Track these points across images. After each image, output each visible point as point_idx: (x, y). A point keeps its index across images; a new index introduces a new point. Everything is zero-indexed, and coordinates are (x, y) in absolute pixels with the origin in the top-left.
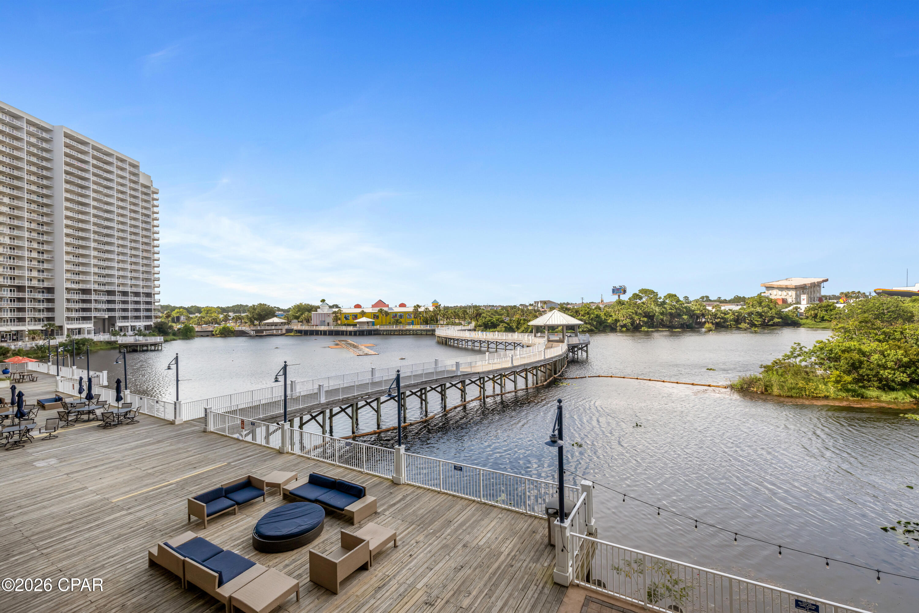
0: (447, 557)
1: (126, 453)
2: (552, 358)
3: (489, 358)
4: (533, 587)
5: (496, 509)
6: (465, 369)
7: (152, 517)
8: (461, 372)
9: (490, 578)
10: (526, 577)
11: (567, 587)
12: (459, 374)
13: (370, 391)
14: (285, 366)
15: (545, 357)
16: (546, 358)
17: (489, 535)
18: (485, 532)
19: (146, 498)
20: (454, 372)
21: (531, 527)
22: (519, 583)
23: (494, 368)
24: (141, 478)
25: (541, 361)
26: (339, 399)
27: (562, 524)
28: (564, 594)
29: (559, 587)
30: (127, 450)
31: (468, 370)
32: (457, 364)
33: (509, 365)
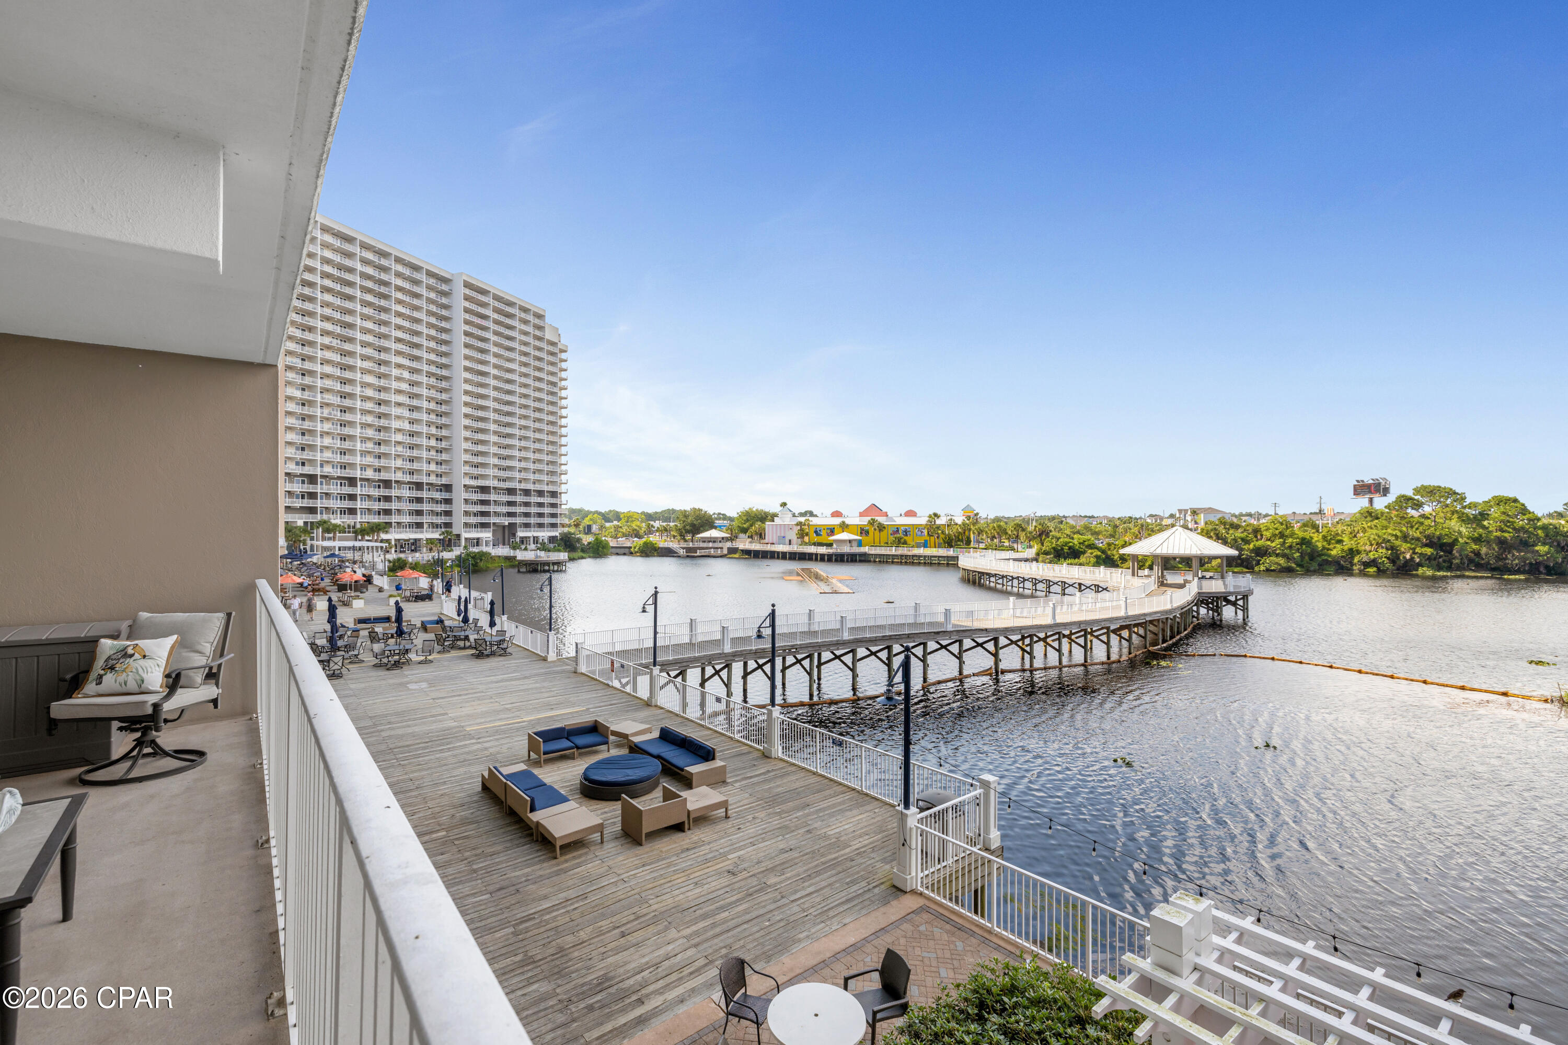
0: (780, 838)
1: (491, 686)
3: (1014, 605)
4: (863, 884)
5: (876, 803)
6: (959, 621)
7: (498, 749)
8: (954, 626)
9: (816, 866)
11: (906, 892)
12: (950, 628)
13: (799, 643)
14: (656, 593)
15: (1126, 612)
16: (1130, 613)
17: (846, 827)
18: (843, 823)
19: (497, 731)
20: (941, 624)
22: (849, 877)
23: (1016, 625)
24: (498, 712)
25: (1117, 619)
26: (751, 650)
27: (904, 811)
28: (896, 898)
29: (895, 889)
30: (492, 682)
31: (967, 623)
32: (947, 613)
33: (1048, 621)
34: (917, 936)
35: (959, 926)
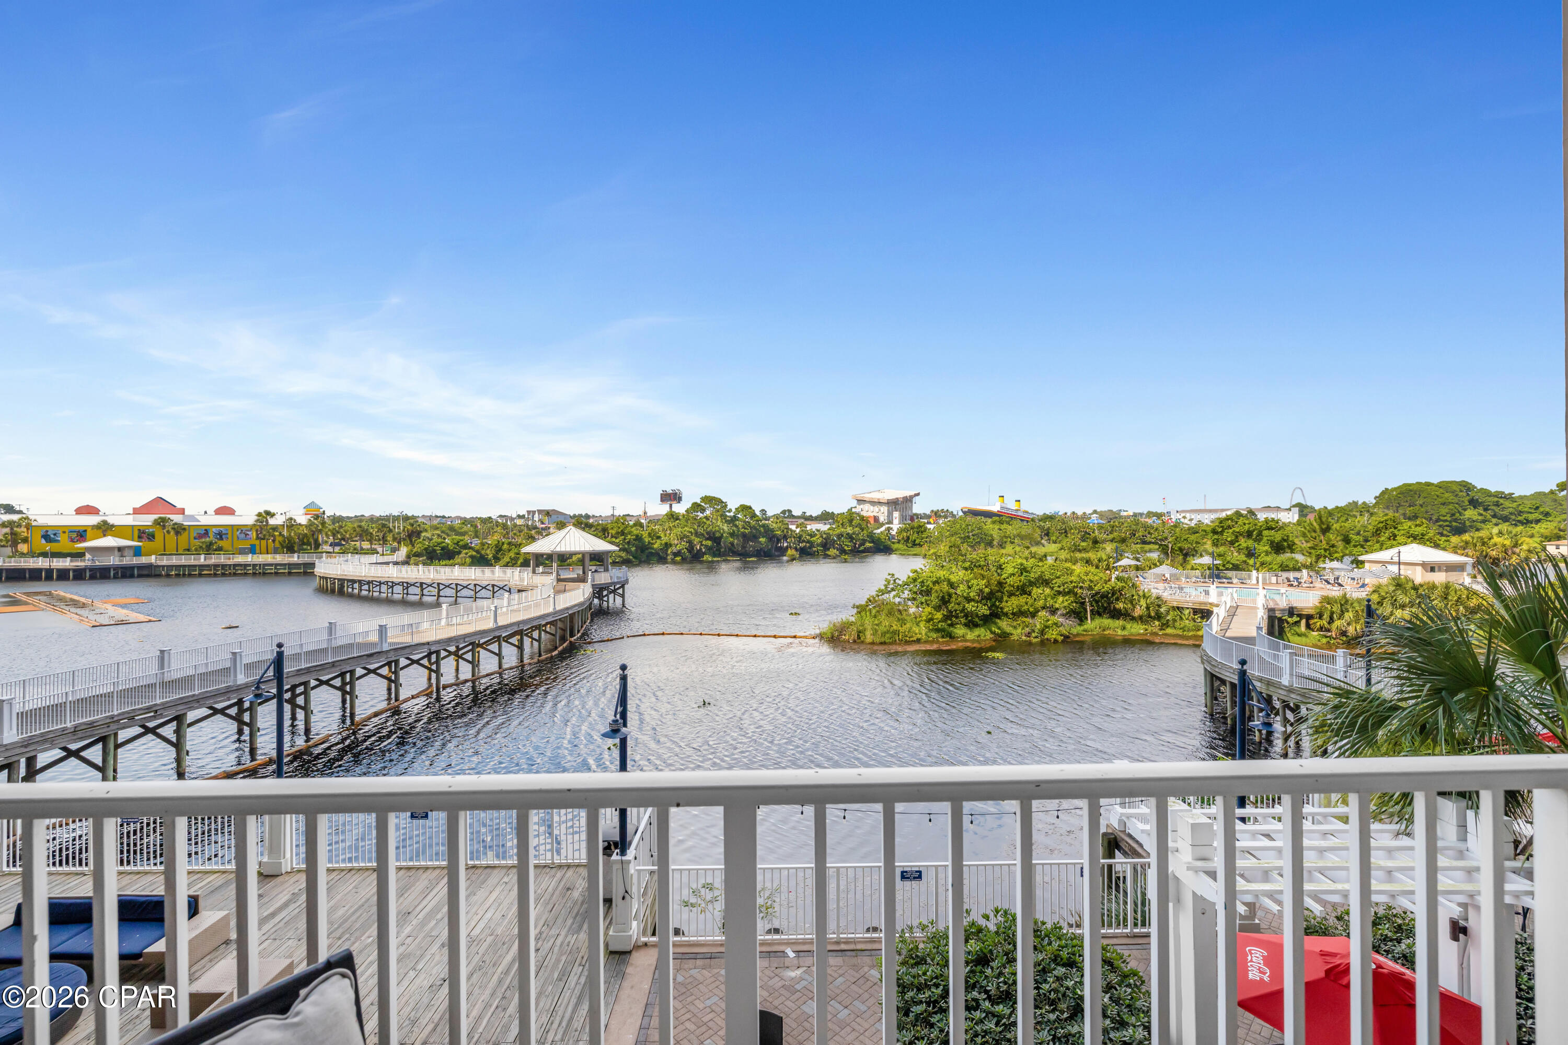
0: (412, 974)
2: (567, 609)
3: (447, 615)
4: (577, 969)
5: (496, 871)
6: (396, 638)
8: (390, 644)
9: (500, 981)
10: (564, 958)
11: (630, 952)
12: (386, 647)
16: (558, 608)
17: (489, 915)
18: (481, 913)
20: (373, 645)
21: (562, 883)
22: (552, 971)
23: (459, 633)
25: (548, 615)
26: (64, 729)
27: (624, 858)
28: (625, 963)
29: (617, 956)
31: (407, 639)
32: (382, 630)
33: (490, 625)
34: (684, 990)
35: (709, 956)
